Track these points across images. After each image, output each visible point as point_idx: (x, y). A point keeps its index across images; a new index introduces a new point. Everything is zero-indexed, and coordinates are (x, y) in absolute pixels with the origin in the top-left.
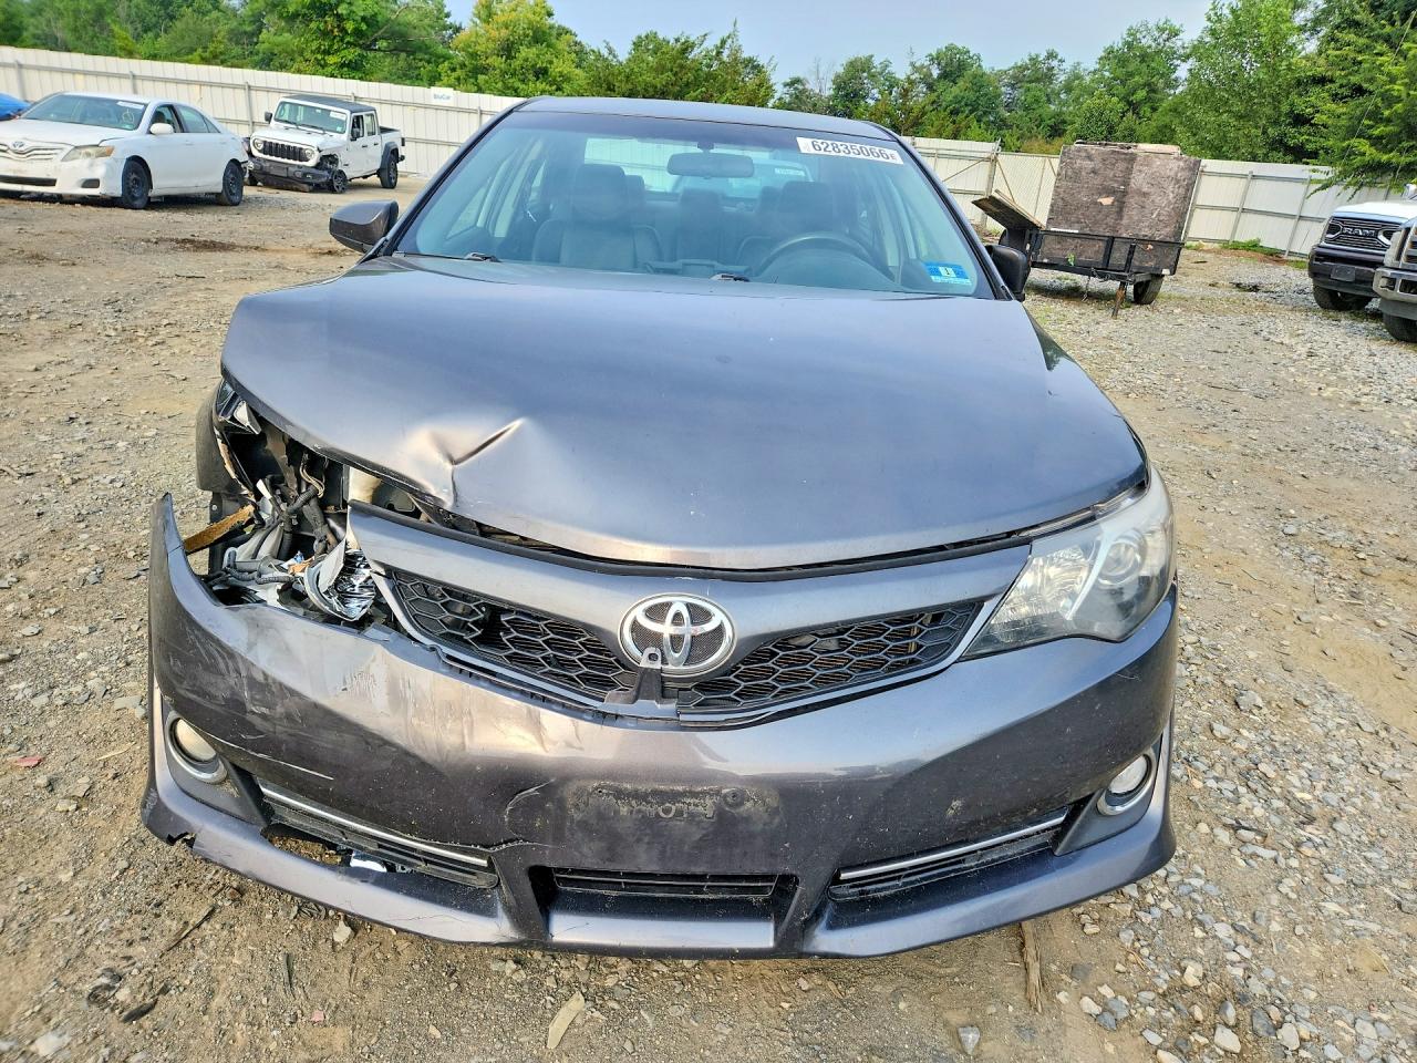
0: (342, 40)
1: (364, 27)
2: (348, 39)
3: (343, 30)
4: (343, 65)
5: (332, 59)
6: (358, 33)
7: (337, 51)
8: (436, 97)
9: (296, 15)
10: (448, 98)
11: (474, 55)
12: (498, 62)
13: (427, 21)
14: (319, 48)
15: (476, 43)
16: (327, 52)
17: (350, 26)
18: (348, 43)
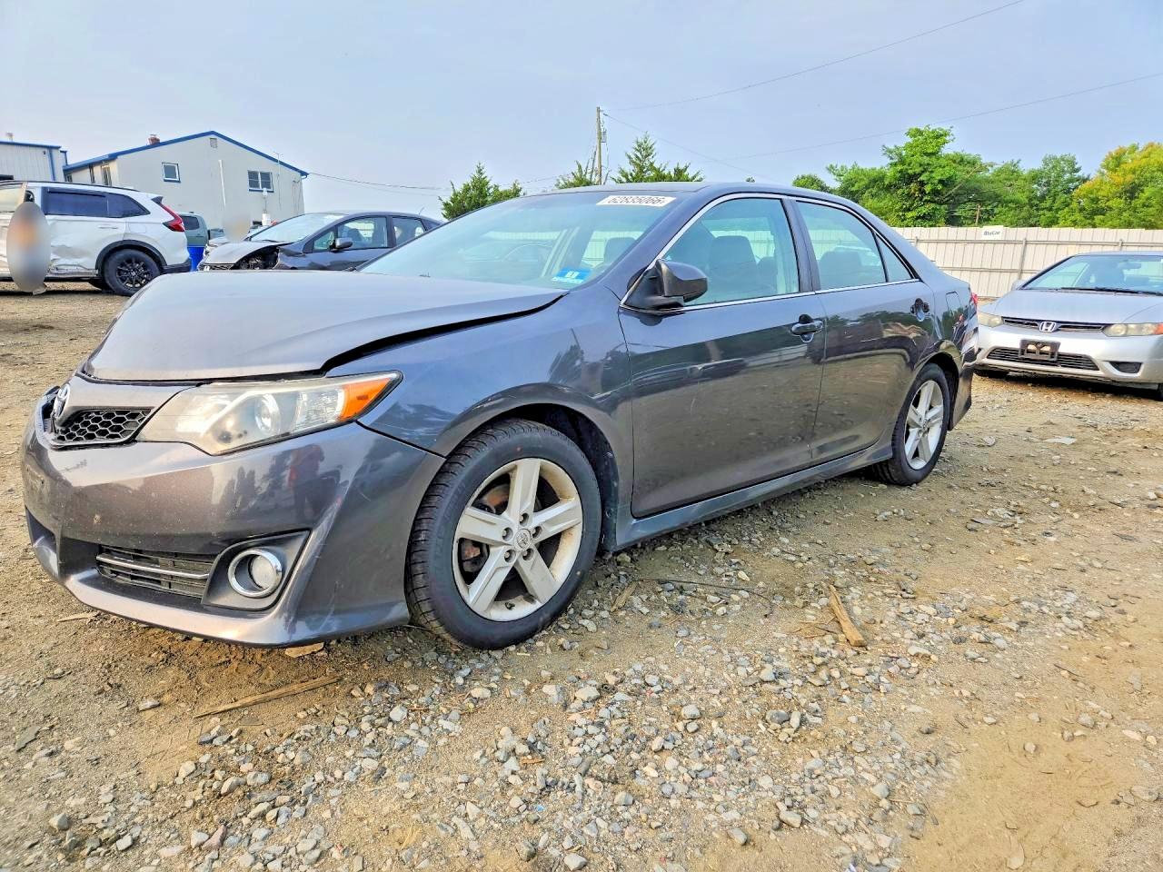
0: (921, 200)
1: (940, 187)
2: (925, 198)
3: (923, 192)
4: (918, 218)
5: (909, 215)
6: (935, 192)
7: (917, 207)
8: (986, 233)
9: (890, 186)
10: (998, 233)
11: (1096, 200)
12: (1116, 203)
13: (1003, 176)
14: (902, 207)
15: (1098, 190)
16: (908, 210)
17: (928, 188)
18: (926, 200)
